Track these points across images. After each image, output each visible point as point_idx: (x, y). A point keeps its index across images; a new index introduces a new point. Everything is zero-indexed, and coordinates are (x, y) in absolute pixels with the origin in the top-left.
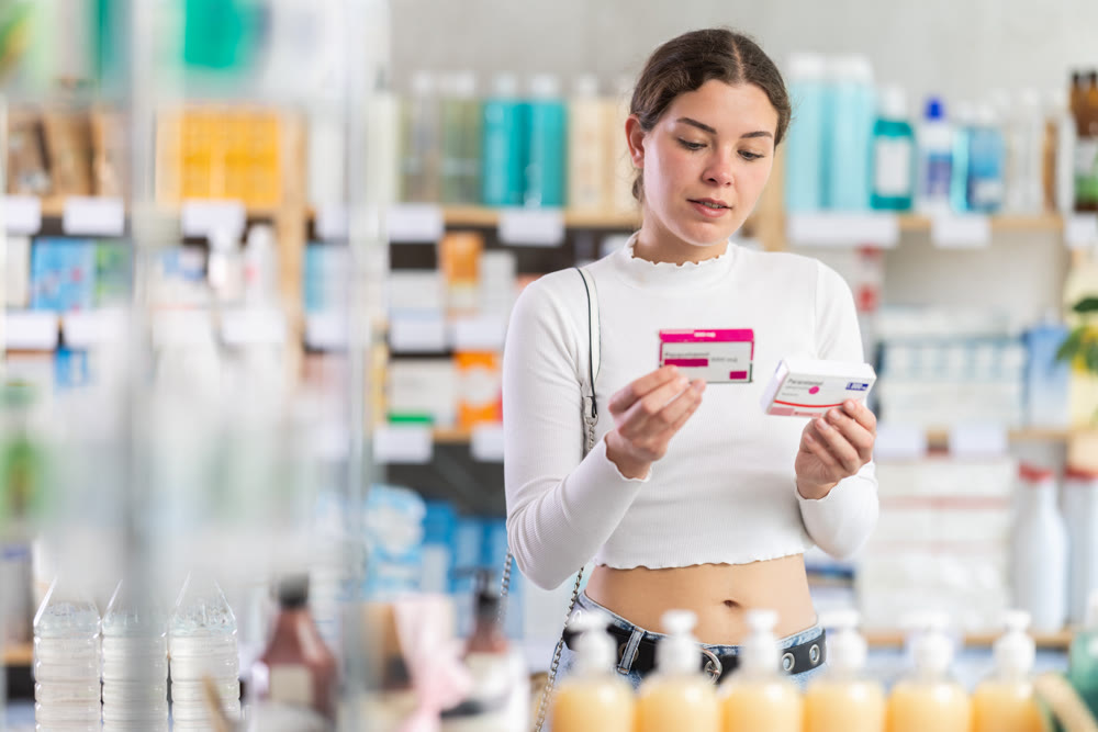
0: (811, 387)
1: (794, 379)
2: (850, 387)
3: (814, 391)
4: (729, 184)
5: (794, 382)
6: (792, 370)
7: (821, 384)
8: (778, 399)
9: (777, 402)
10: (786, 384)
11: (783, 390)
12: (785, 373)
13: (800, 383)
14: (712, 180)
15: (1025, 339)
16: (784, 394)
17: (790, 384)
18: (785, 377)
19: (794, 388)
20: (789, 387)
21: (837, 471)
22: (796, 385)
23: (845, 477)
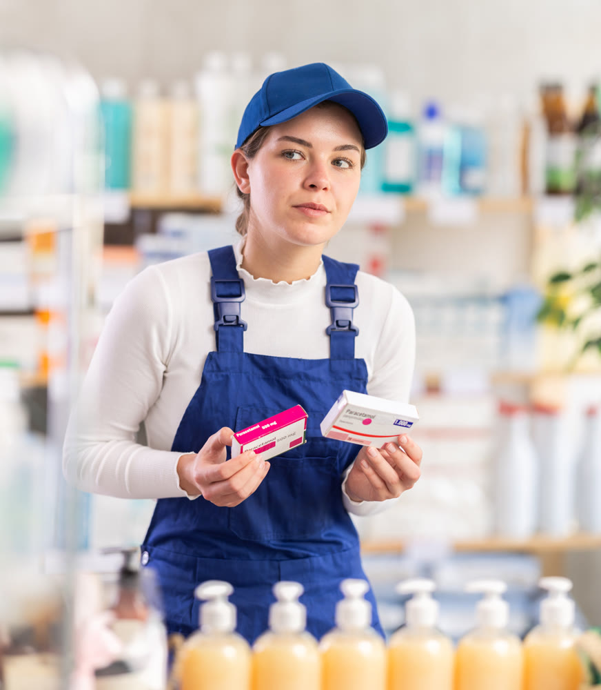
0: (365, 418)
1: (352, 410)
2: (397, 423)
3: (367, 422)
4: (325, 189)
5: (351, 413)
6: (350, 402)
7: (373, 417)
8: (336, 425)
9: (334, 427)
10: (344, 413)
11: (341, 418)
12: (345, 404)
13: (356, 414)
14: (312, 186)
15: (504, 299)
16: (341, 421)
17: (348, 414)
18: (345, 407)
19: (350, 417)
20: (346, 416)
21: (384, 492)
22: (352, 415)
23: (388, 498)
